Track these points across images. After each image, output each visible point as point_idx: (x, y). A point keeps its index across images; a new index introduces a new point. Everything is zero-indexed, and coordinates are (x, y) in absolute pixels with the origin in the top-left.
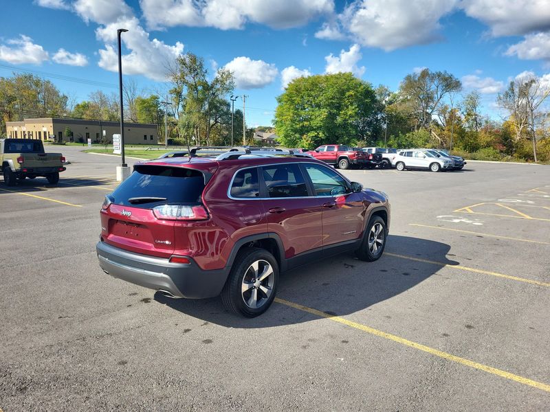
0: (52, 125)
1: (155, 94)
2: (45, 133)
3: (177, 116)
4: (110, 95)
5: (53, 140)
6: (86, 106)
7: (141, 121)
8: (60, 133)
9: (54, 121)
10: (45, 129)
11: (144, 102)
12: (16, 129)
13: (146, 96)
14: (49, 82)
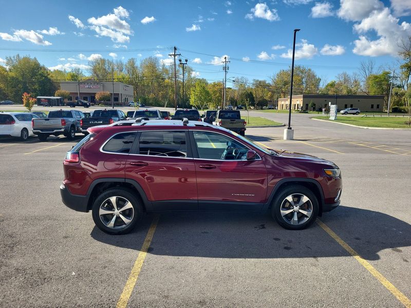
0: (302, 99)
1: (387, 70)
2: (298, 105)
3: (406, 87)
4: (352, 74)
5: (300, 110)
6: (332, 85)
7: (372, 94)
8: (307, 105)
9: (304, 97)
10: (298, 103)
11: (376, 77)
12: (283, 103)
13: (380, 73)
14: (310, 70)
